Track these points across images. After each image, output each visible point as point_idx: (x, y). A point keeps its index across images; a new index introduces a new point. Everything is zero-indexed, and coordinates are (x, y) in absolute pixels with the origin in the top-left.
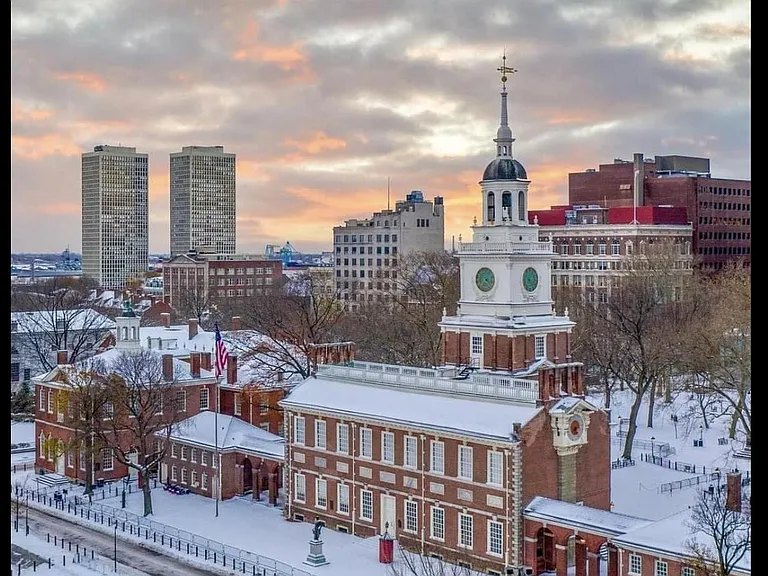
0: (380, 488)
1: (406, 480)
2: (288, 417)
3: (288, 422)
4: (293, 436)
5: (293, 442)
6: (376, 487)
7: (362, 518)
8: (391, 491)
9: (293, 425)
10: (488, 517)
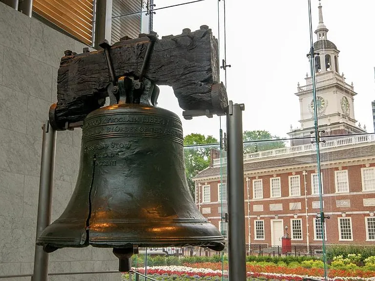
0: (269, 216)
1: (292, 206)
2: (198, 187)
3: (198, 190)
4: (201, 198)
5: (201, 202)
6: (267, 216)
7: (256, 239)
8: (279, 215)
9: (201, 191)
10: (365, 215)
